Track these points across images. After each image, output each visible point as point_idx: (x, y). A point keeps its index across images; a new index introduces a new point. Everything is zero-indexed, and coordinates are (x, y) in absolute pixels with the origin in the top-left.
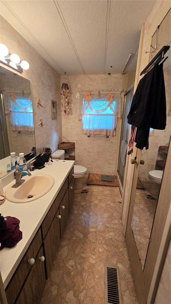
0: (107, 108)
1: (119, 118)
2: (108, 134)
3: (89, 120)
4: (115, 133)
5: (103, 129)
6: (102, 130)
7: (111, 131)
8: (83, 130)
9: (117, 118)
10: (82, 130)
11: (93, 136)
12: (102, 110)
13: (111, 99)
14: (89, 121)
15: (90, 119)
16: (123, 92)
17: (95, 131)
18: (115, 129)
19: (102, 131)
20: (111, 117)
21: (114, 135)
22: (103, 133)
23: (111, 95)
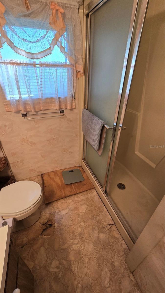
0: (52, 46)
1: (79, 72)
2: (63, 107)
3: (17, 79)
4: (74, 104)
5: (52, 98)
6: (49, 101)
7: (68, 100)
8: (7, 103)
9: (75, 73)
10: (5, 105)
11: (35, 113)
12: (41, 52)
13: (60, 21)
14: (17, 82)
15: (16, 75)
16: (83, 4)
17: (36, 102)
18: (74, 96)
19: (51, 102)
20: (65, 71)
21: (74, 107)
22: (53, 105)
23: (57, 8)
